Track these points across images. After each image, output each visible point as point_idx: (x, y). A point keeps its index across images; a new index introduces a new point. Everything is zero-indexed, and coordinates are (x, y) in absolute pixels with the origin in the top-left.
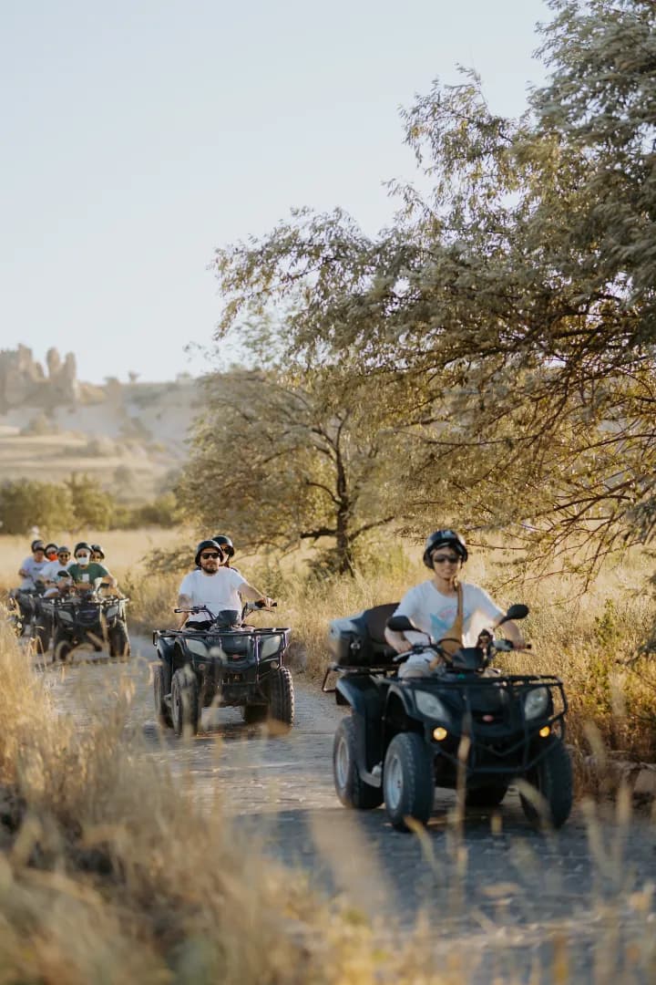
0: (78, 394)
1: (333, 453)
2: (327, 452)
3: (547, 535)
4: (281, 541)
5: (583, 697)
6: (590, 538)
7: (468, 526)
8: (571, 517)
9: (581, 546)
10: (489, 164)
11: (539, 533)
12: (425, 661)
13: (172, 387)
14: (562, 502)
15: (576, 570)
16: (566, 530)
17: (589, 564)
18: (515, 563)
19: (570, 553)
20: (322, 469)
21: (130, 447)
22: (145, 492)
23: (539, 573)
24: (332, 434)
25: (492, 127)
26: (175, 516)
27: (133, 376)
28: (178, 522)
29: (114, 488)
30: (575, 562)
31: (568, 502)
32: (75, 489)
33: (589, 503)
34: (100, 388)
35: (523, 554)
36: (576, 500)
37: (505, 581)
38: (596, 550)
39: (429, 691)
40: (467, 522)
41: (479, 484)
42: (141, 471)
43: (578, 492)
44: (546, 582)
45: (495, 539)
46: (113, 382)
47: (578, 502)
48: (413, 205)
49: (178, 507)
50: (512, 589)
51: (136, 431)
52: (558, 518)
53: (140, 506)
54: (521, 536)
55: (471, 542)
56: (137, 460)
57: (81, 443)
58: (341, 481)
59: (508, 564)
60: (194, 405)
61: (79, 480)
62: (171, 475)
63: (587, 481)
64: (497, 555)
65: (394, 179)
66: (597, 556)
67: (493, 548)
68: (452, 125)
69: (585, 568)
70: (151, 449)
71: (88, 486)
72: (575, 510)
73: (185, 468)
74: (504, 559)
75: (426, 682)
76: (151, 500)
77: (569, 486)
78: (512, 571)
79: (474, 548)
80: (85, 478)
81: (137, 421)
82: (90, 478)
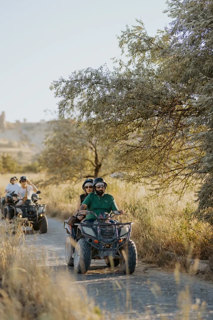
0: (5, 125)
1: (94, 149)
2: (92, 148)
3: (167, 180)
4: (75, 179)
5: (178, 236)
6: (182, 181)
7: (140, 176)
8: (175, 174)
9: (179, 184)
10: (147, 54)
11: (164, 179)
12: (20, 203)
13: (38, 124)
14: (172, 169)
15: (176, 192)
16: (174, 179)
17: (181, 191)
18: (156, 189)
19: (174, 187)
20: (90, 154)
21: (23, 145)
22: (27, 161)
23: (163, 193)
24: (93, 142)
25: (150, 41)
26: (38, 169)
27: (25, 120)
28: (39, 171)
29: (17, 159)
30: (176, 190)
31: (174, 169)
32: (4, 158)
33: (181, 170)
34: (14, 124)
35: (158, 186)
36: (177, 168)
37: (152, 196)
38: (184, 186)
39: (20, 208)
40: (139, 175)
41: (144, 162)
42: (27, 153)
43: (178, 165)
44: (166, 196)
45: (148, 181)
46: (18, 122)
47: (178, 169)
48: (122, 66)
49: (39, 166)
50: (154, 198)
51: (25, 139)
52: (171, 174)
53: (26, 165)
54: (158, 180)
55: (141, 182)
56: (25, 149)
57: (6, 142)
58: (96, 158)
59: (153, 190)
60: (46, 131)
61: (5, 156)
62: (37, 155)
63: (181, 162)
64: (149, 187)
65: (115, 58)
66: (184, 188)
67: (148, 184)
68: (135, 40)
69: (180, 192)
70: (31, 146)
71: (8, 157)
72: (177, 172)
73: (42, 152)
74: (152, 188)
75: (20, 207)
76: (30, 163)
77: (175, 163)
78: (154, 192)
79: (141, 184)
80: (7, 155)
81: (26, 136)
82: (9, 155)
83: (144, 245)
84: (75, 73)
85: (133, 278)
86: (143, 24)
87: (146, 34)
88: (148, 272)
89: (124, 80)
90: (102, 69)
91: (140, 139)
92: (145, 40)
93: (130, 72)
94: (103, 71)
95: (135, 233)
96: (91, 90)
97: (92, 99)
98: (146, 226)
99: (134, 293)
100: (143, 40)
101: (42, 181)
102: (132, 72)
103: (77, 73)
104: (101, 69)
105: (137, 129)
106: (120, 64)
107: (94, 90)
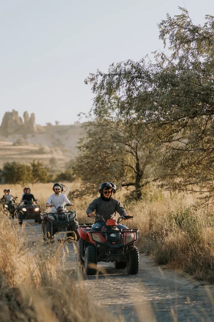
0: (35, 130)
1: (134, 154)
2: (132, 153)
7: (186, 183)
10: (193, 45)
13: (72, 127)
18: (205, 198)
20: (130, 160)
21: (56, 150)
22: (61, 168)
24: (134, 146)
25: (195, 30)
27: (57, 123)
29: (50, 166)
32: (34, 166)
34: (45, 127)
35: (208, 194)
42: (60, 160)
45: (196, 188)
46: (49, 124)
48: (164, 60)
49: (73, 174)
51: (58, 144)
53: (59, 174)
54: (207, 187)
55: (188, 189)
56: (58, 155)
57: (37, 148)
58: (138, 165)
61: (36, 163)
62: (71, 161)
64: (197, 195)
65: (156, 51)
67: (196, 192)
70: (63, 151)
71: (39, 164)
74: (200, 196)
76: (64, 171)
78: (203, 201)
79: (189, 192)
80: (38, 162)
81: (58, 140)
82: (40, 162)
83: (193, 260)
84: (113, 65)
85: (181, 297)
86: (187, 12)
87: (191, 23)
88: (198, 290)
89: (168, 75)
90: (144, 61)
91: (186, 141)
92: (189, 30)
93: (174, 67)
94: (146, 64)
95: (183, 247)
96: (131, 85)
97: (132, 96)
98: (195, 239)
99: (183, 315)
100: (188, 30)
101: (77, 190)
102: (175, 66)
103: (115, 65)
104: (142, 62)
105: (183, 130)
106: (162, 58)
107: (134, 85)
